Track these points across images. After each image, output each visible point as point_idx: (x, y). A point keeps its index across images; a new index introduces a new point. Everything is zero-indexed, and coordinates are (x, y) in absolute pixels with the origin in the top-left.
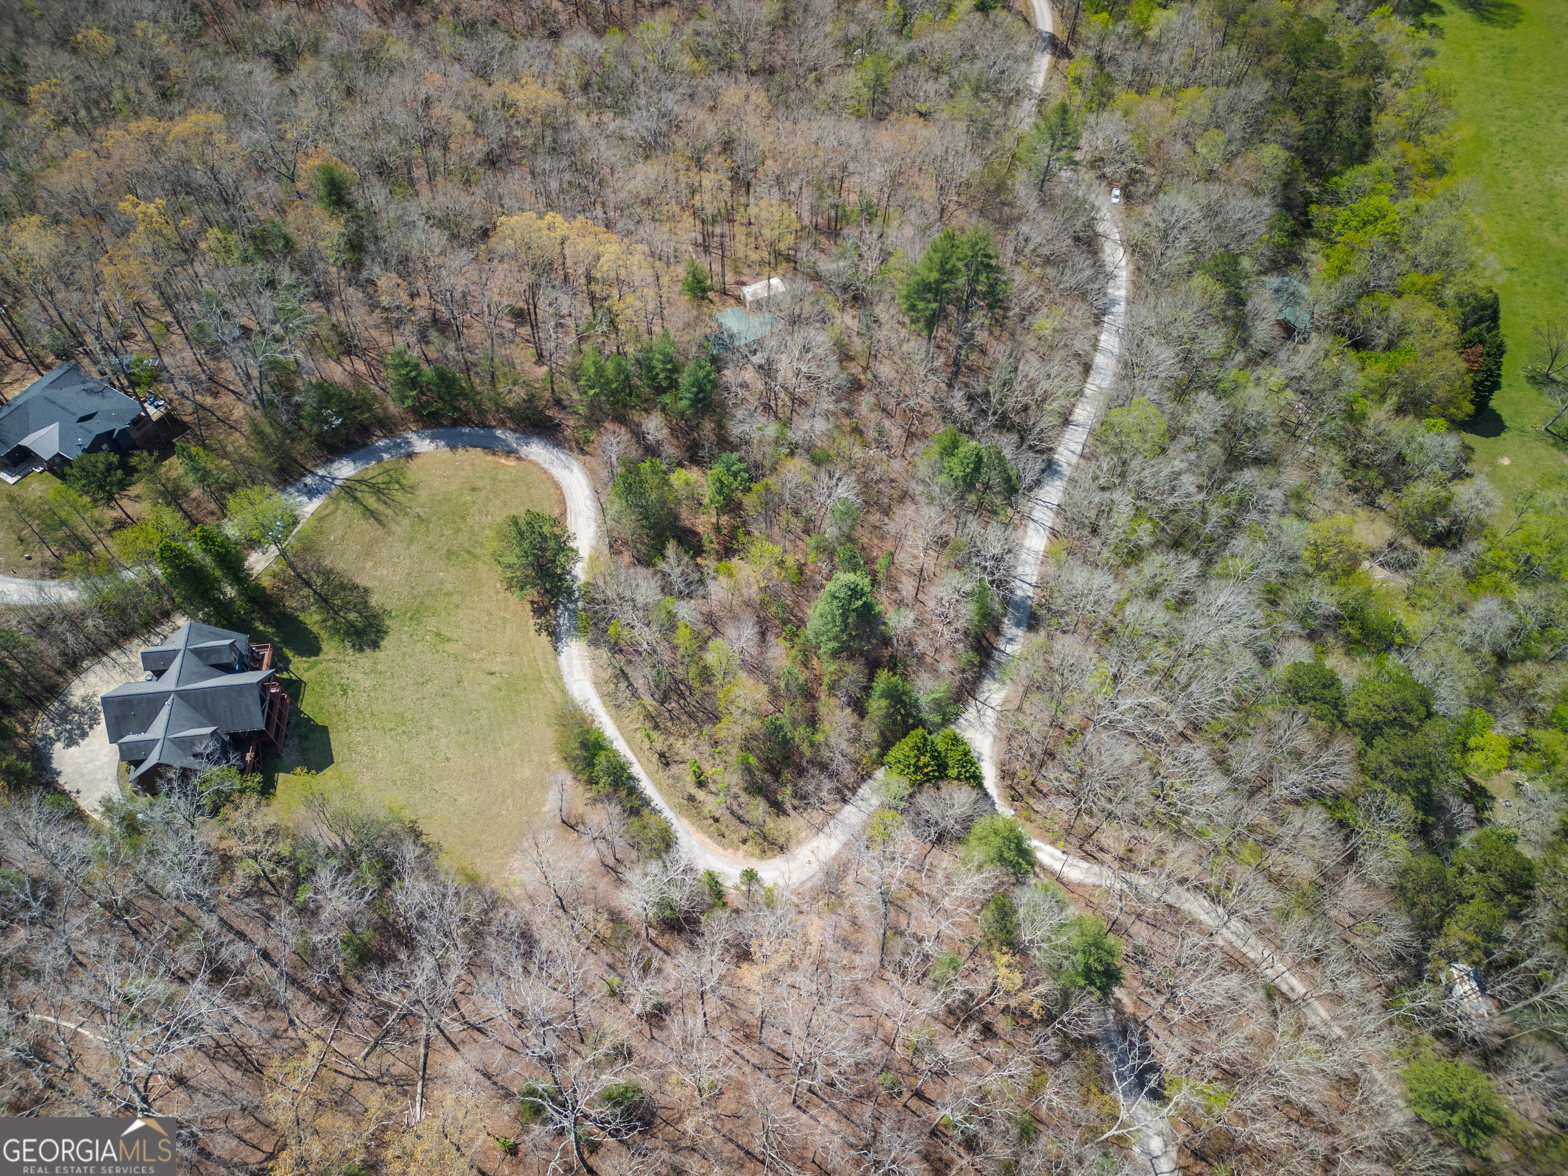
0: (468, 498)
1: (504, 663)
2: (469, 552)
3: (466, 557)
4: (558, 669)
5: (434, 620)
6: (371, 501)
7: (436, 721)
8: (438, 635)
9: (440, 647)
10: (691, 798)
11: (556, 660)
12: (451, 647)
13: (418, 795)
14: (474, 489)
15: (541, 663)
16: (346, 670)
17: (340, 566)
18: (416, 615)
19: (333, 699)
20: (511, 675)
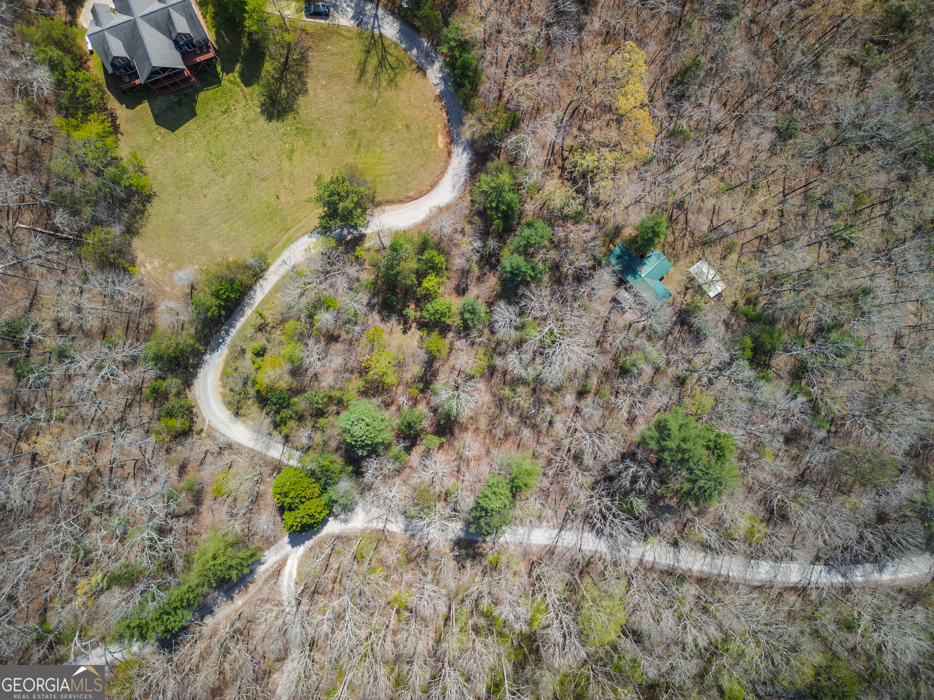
0: (400, 126)
1: (288, 203)
2: (359, 145)
3: (355, 145)
4: (297, 238)
5: (301, 143)
6: (373, 61)
7: (229, 178)
8: (292, 151)
9: (284, 157)
10: (243, 351)
11: (304, 235)
12: (286, 163)
13: (173, 189)
14: (408, 127)
15: (298, 226)
16: (241, 105)
17: (313, 64)
18: (301, 131)
19: (217, 107)
20: (281, 210)
